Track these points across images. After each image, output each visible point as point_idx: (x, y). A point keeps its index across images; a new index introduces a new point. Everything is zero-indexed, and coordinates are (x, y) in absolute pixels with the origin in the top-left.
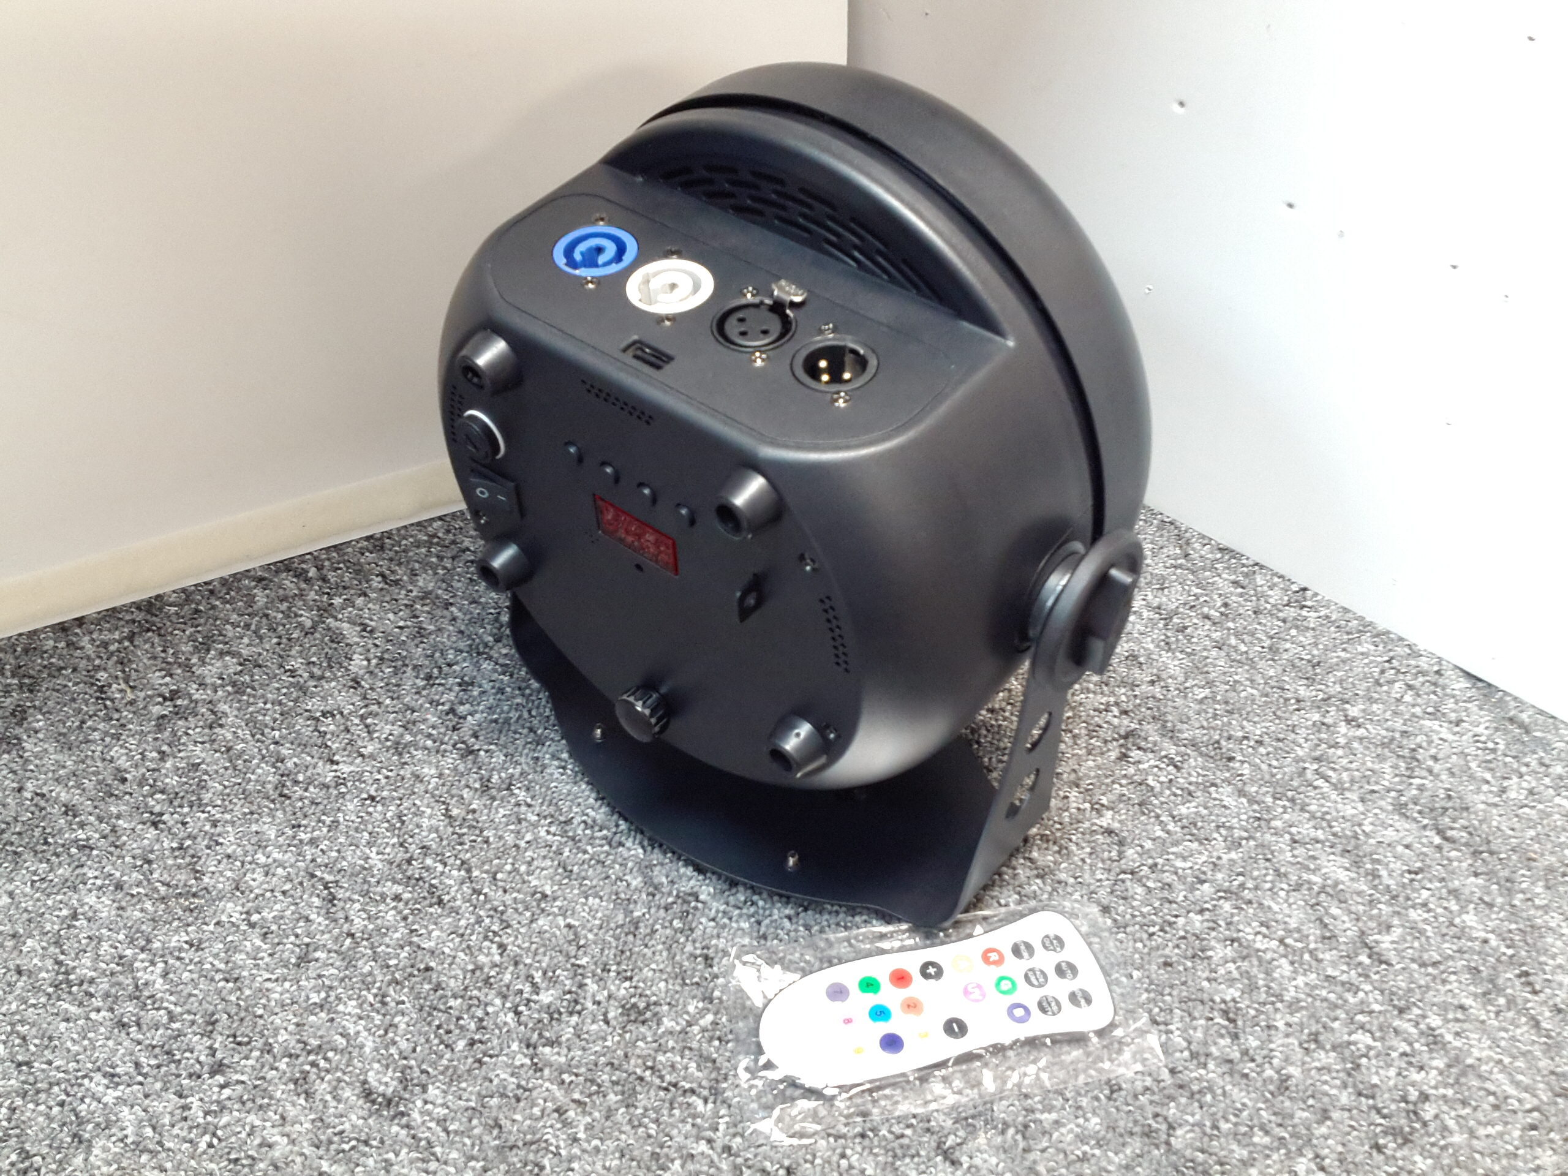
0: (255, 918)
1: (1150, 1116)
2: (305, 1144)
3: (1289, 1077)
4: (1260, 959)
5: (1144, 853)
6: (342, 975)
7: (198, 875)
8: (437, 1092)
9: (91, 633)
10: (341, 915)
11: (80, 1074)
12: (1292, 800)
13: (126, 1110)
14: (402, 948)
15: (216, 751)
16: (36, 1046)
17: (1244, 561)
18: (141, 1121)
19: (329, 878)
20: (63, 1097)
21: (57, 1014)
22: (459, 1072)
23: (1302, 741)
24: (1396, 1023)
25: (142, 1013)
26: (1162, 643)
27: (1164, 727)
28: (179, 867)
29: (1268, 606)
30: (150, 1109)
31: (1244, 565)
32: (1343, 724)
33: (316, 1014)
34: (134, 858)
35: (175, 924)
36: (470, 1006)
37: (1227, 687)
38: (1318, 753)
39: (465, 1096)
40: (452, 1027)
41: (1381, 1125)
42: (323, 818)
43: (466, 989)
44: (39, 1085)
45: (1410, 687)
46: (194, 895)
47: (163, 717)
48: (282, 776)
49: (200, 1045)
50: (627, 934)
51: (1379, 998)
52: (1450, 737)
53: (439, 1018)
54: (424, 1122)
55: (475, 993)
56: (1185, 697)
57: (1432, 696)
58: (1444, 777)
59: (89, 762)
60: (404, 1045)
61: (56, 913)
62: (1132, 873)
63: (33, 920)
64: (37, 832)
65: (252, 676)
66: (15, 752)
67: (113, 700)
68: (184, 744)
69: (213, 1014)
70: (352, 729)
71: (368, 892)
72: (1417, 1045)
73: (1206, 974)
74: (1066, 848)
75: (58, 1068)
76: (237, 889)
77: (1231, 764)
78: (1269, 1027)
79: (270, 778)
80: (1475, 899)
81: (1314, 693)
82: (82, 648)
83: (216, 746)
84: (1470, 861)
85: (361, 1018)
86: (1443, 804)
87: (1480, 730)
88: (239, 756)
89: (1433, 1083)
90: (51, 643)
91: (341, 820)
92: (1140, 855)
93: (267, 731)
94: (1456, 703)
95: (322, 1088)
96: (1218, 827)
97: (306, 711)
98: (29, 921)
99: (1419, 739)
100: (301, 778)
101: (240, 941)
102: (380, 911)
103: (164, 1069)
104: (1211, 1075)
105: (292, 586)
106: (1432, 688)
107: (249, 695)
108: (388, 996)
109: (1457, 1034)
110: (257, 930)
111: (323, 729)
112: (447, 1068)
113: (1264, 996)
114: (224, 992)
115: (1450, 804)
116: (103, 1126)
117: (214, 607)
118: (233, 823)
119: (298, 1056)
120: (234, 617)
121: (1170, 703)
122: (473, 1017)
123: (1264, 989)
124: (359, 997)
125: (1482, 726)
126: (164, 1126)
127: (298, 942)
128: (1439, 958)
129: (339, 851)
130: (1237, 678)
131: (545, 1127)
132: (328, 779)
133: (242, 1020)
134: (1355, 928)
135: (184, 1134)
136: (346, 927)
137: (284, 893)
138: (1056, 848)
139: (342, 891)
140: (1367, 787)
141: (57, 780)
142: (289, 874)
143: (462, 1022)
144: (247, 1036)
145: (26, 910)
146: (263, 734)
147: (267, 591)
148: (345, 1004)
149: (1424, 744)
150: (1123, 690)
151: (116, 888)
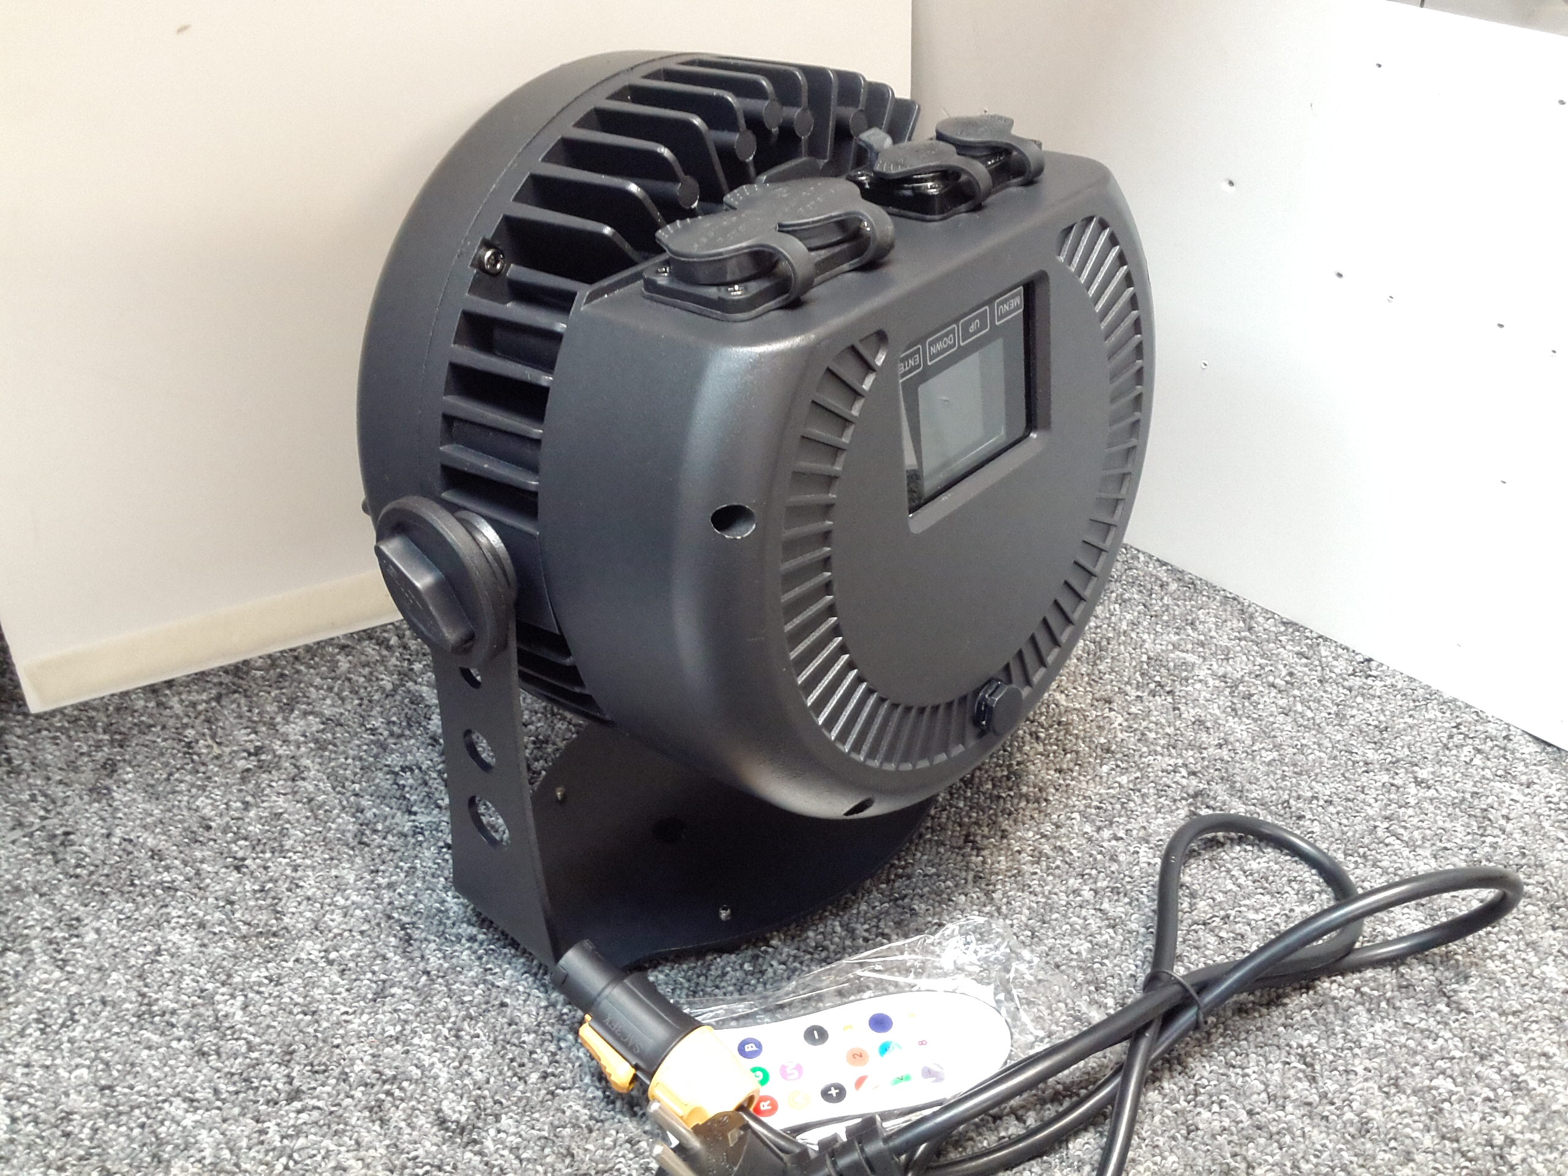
0: (333, 955)
1: (1229, 1155)
2: (380, 1168)
3: (1369, 1120)
4: (1336, 1006)
5: (1215, 904)
6: (417, 1010)
7: (278, 914)
8: (511, 1121)
9: (180, 694)
10: (417, 954)
11: (160, 1098)
12: (1364, 856)
13: (204, 1132)
14: (477, 985)
15: (298, 802)
16: (118, 1071)
17: (1308, 634)
18: (218, 1144)
19: (406, 919)
20: (144, 1119)
21: (139, 1042)
22: (532, 1103)
23: (1372, 801)
24: (1478, 1068)
25: (222, 1043)
26: (1229, 710)
27: (1232, 787)
28: (260, 908)
29: (1334, 676)
30: (228, 1133)
31: (1307, 638)
32: (1413, 785)
33: (391, 1046)
34: (217, 899)
35: (256, 960)
36: (543, 1041)
37: (1295, 750)
38: (1388, 813)
39: (538, 1126)
40: (525, 1060)
41: (1467, 1167)
42: (401, 864)
43: (539, 1025)
44: (121, 1108)
45: (1479, 751)
46: (275, 935)
47: (248, 770)
48: (361, 825)
49: (278, 1074)
50: (699, 976)
51: (1460, 1045)
52: (1521, 798)
53: (512, 1052)
54: (497, 1151)
55: (548, 1028)
56: (1253, 760)
57: (1502, 760)
58: (1516, 836)
59: (175, 811)
60: (479, 1076)
61: (141, 949)
62: (1204, 924)
63: (119, 955)
64: (124, 875)
65: (334, 734)
66: (104, 801)
67: (199, 755)
68: (267, 795)
69: (291, 1045)
70: (431, 782)
71: (444, 932)
72: (1500, 1091)
73: (1283, 1020)
74: (1137, 900)
75: (139, 1093)
76: (316, 928)
77: (1301, 823)
78: (1347, 1072)
79: (350, 827)
80: (1554, 951)
81: (1382, 756)
82: (171, 708)
83: (298, 797)
84: (1547, 915)
85: (436, 1051)
86: (1517, 860)
87: (1552, 791)
88: (320, 807)
89: (1518, 1128)
90: (142, 703)
91: (419, 866)
92: (1212, 907)
93: (347, 784)
94: (1526, 766)
95: (396, 1116)
96: (1290, 881)
97: (386, 766)
98: (115, 955)
99: (1489, 801)
100: (380, 827)
101: (318, 977)
102: (455, 951)
103: (242, 1095)
104: (1289, 1117)
105: (373, 652)
106: (1502, 752)
107: (331, 752)
108: (463, 1030)
109: (1542, 1081)
110: (335, 967)
111: (402, 782)
112: (520, 1099)
113: (1341, 1042)
114: (302, 1024)
115: (1524, 861)
116: (182, 1147)
117: (298, 672)
118: (313, 868)
119: (373, 1086)
120: (318, 681)
121: (1237, 765)
122: (546, 1051)
123: (1341, 1036)
124: (434, 1031)
125: (1554, 788)
126: (240, 1149)
127: (375, 979)
128: (1520, 1008)
129: (415, 895)
130: (1304, 742)
131: (617, 1156)
132: (406, 829)
133: (320, 1049)
134: (1431, 978)
135: (260, 1156)
136: (421, 966)
137: (362, 933)
138: (1127, 900)
139: (417, 932)
140: (1439, 844)
141: (145, 827)
142: (367, 915)
143: (535, 1056)
144: (324, 1064)
145: (112, 946)
146: (343, 787)
147: (350, 658)
148: (420, 1037)
149: (1496, 805)
150: (1191, 753)
151: (199, 927)
